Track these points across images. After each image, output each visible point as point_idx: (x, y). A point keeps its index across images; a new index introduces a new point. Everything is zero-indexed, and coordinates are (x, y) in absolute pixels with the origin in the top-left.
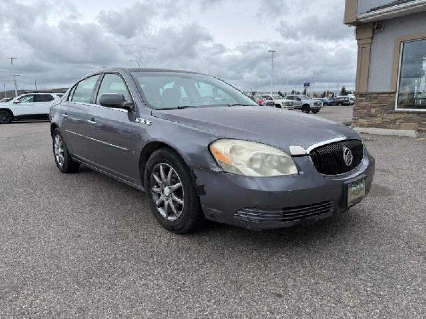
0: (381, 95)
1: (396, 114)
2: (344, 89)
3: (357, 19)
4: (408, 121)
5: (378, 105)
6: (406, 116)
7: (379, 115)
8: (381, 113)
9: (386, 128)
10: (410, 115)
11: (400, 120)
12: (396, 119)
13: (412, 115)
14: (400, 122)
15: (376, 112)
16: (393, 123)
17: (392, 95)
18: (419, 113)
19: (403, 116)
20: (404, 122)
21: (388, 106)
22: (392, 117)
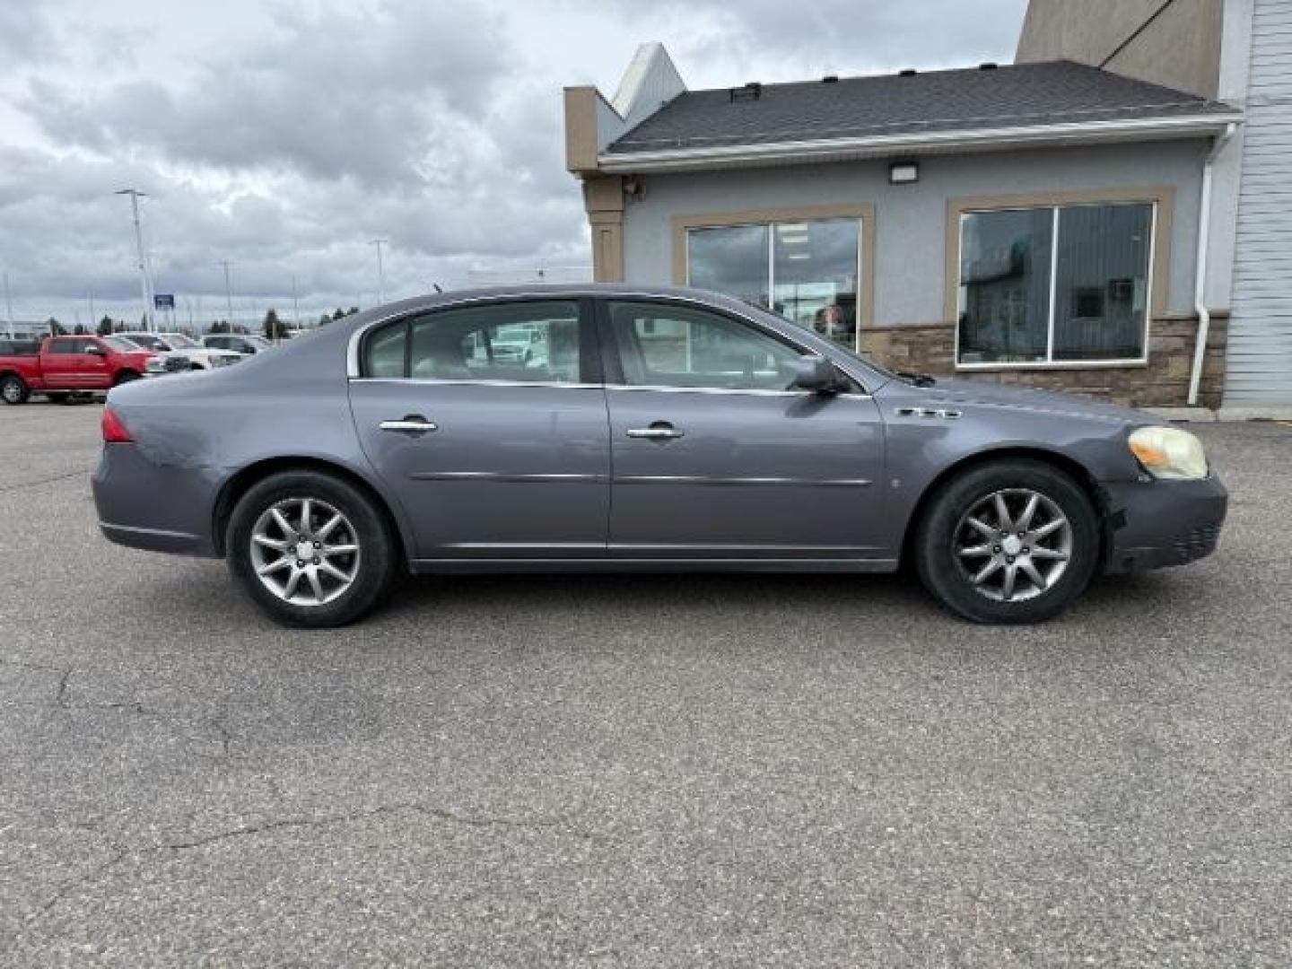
2: (272, 315)
3: (599, 164)
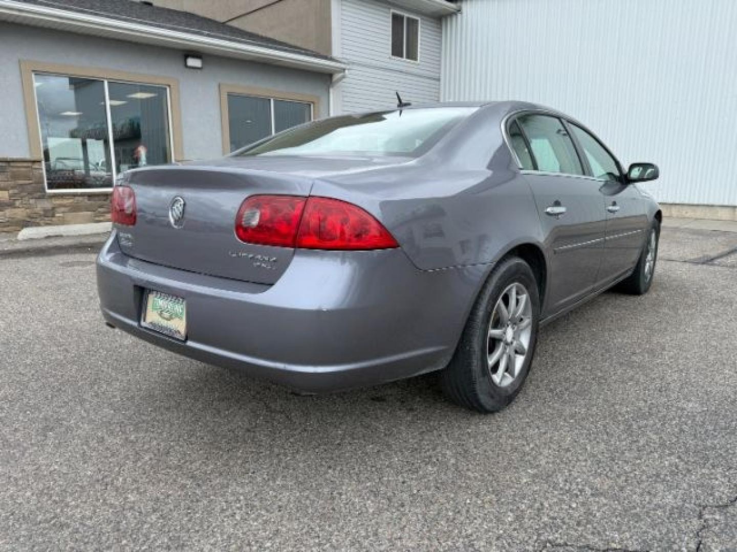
0: (12, 164)
1: (53, 199)
4: (75, 209)
5: (12, 183)
6: (71, 201)
7: (17, 203)
8: (22, 198)
9: (38, 225)
10: (77, 198)
11: (63, 209)
12: (53, 208)
13: (81, 199)
14: (63, 212)
15: (10, 196)
16: (50, 214)
17: (36, 166)
18: (90, 196)
19: (65, 202)
20: (70, 211)
21: (34, 185)
22: (47, 204)
